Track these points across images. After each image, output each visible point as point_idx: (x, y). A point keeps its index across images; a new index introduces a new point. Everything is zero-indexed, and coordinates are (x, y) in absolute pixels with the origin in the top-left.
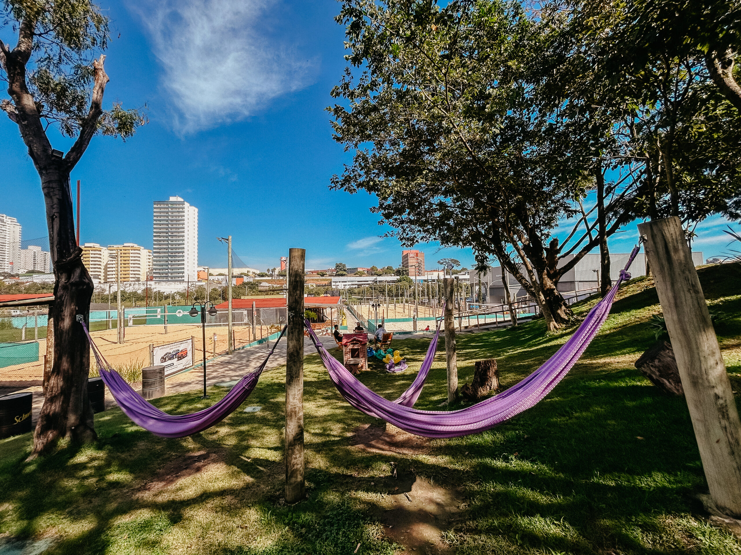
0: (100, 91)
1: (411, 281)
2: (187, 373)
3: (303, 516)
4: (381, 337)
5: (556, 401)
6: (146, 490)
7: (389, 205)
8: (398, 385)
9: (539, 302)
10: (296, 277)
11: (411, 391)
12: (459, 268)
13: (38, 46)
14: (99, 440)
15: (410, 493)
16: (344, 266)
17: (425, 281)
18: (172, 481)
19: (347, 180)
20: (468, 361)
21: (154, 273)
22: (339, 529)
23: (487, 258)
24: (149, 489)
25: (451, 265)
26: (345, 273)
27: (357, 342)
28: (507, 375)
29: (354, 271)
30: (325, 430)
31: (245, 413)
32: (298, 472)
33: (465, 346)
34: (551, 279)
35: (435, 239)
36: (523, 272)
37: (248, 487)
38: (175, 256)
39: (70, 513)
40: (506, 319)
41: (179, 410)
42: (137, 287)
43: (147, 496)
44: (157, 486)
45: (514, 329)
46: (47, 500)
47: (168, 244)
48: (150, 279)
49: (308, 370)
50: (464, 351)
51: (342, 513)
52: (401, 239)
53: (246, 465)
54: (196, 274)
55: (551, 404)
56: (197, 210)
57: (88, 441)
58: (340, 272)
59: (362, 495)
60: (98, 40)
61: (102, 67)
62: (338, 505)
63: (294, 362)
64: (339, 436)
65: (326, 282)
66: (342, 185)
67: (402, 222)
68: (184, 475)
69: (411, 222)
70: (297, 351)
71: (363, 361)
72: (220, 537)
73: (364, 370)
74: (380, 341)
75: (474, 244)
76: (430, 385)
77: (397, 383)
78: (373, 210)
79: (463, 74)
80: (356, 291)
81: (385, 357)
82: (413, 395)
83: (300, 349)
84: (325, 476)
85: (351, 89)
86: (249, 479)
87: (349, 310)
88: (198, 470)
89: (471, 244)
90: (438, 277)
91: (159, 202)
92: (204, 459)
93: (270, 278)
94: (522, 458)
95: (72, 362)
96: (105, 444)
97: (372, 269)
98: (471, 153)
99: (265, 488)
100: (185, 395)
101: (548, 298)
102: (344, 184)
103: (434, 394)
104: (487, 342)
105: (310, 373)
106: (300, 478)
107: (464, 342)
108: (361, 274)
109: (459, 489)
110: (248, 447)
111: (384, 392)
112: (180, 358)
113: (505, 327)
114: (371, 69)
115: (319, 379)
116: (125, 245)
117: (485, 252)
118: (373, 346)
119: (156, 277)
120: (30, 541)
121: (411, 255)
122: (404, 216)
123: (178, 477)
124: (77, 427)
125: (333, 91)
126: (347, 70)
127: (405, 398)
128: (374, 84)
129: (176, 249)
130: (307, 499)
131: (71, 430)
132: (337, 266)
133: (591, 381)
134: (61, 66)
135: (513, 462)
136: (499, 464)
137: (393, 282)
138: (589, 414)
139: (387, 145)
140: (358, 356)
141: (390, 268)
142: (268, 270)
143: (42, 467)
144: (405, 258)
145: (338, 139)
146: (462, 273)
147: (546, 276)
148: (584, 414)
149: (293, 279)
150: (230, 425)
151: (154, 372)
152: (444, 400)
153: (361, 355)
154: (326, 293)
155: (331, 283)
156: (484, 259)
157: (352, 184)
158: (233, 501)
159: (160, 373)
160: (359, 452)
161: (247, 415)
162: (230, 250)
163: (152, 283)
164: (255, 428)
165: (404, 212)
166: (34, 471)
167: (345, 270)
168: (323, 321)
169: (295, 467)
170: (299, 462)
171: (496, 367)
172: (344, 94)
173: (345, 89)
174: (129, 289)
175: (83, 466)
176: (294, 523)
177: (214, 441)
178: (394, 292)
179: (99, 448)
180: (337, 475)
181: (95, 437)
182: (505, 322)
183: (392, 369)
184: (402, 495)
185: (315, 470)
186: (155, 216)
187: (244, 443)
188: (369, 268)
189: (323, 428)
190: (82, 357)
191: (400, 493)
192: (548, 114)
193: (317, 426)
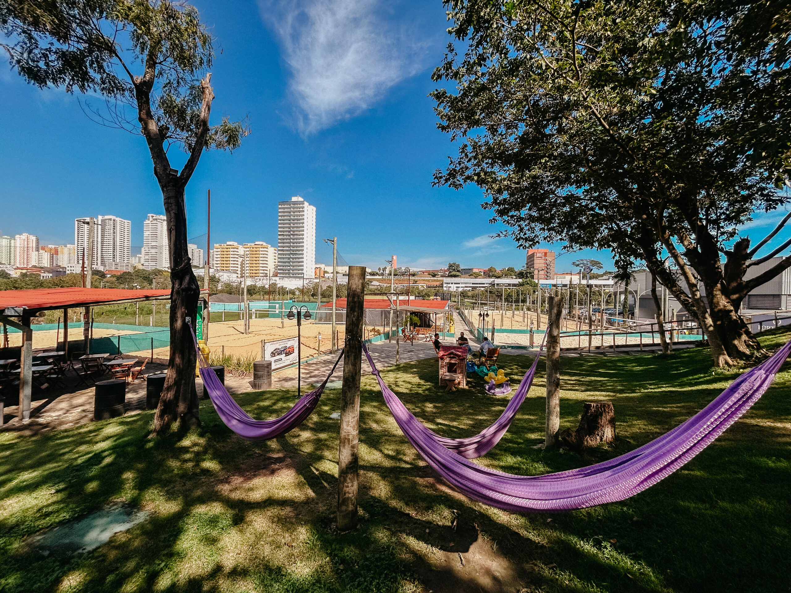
0: (207, 109)
1: (536, 285)
2: (293, 368)
3: (346, 550)
4: (485, 351)
5: (696, 476)
6: (227, 483)
7: (505, 200)
8: (494, 411)
9: (702, 326)
10: (354, 297)
11: (492, 429)
12: (601, 272)
13: (161, 74)
14: (202, 428)
15: (466, 554)
16: (458, 266)
17: (554, 285)
18: (250, 479)
19: (452, 174)
20: (589, 393)
21: (279, 269)
22: (373, 578)
23: (631, 263)
24: (229, 483)
25: (589, 267)
26: (458, 273)
27: (455, 356)
28: (635, 422)
29: (468, 272)
30: (398, 452)
31: (331, 419)
32: (350, 501)
33: (591, 372)
34: (727, 296)
35: (561, 239)
36: (682, 284)
37: (308, 502)
38: (296, 254)
39: (168, 492)
40: (656, 342)
41: (275, 407)
42: (265, 281)
43: (224, 489)
44: (237, 480)
45: (664, 357)
46: (154, 476)
47: (290, 243)
48: (275, 275)
49: (402, 380)
50: (588, 379)
51: (383, 559)
52: (518, 240)
53: (313, 478)
54: (314, 271)
55: (689, 480)
56: (315, 209)
57: (193, 427)
58: (454, 273)
59: (412, 542)
60: (205, 60)
61: (209, 86)
62: (383, 548)
63: (349, 387)
64: (411, 464)
65: (438, 283)
66: (446, 180)
67: (520, 219)
68: (260, 475)
69: (532, 219)
70: (352, 376)
71: (460, 377)
72: (266, 551)
73: (461, 386)
74: (485, 356)
75: (615, 245)
76: (532, 417)
77: (493, 409)
78: (485, 206)
79: (605, 25)
80: (470, 294)
81: (487, 375)
82: (495, 433)
83: (356, 374)
84: (382, 508)
85: (454, 68)
86: (311, 493)
87: (460, 314)
88: (273, 472)
89: (609, 246)
90: (571, 282)
91: (283, 203)
92: (280, 462)
93: (381, 277)
94: (621, 548)
95: (183, 359)
96: (206, 432)
97: (490, 270)
98: (608, 131)
99: (321, 508)
100: (285, 391)
101: (719, 323)
102: (449, 179)
103: (533, 430)
104: (623, 370)
105: (403, 383)
106: (351, 508)
107: (591, 366)
108: (477, 276)
109: (527, 566)
110: (321, 458)
111: (477, 417)
112: (288, 354)
113: (653, 352)
114: (476, 41)
115: (411, 390)
116: (257, 243)
117: (629, 256)
118: (476, 361)
119: (280, 273)
120: (135, 510)
121: (538, 255)
122: (524, 212)
123: (255, 476)
124: (185, 414)
125: (434, 74)
126: (450, 46)
127: (484, 436)
128: (482, 59)
129: (297, 247)
130: (357, 530)
131: (181, 417)
132: (451, 266)
133: (762, 456)
134: (180, 89)
135: (606, 551)
136: (588, 547)
137: (514, 285)
138: (747, 509)
139: (502, 129)
140: (455, 372)
141: (511, 270)
142: (379, 269)
143: (158, 445)
144: (531, 259)
145: (443, 128)
146: (605, 277)
147: (719, 292)
148: (737, 506)
149: (351, 299)
150: (312, 429)
151: (262, 366)
152: (541, 441)
153: (459, 371)
154: (436, 295)
155: (442, 284)
156: (627, 265)
157: (458, 178)
158: (291, 514)
159: (267, 367)
160: (426, 486)
161: (331, 421)
162: (335, 252)
163: (277, 278)
164: (333, 438)
165: (525, 206)
166: (152, 448)
167: (458, 271)
168: (429, 326)
169: (347, 495)
170: (350, 491)
171: (612, 414)
172: (447, 76)
173: (447, 70)
174: (259, 284)
175: (186, 450)
176: (336, 555)
177: (293, 445)
178: (514, 297)
179: (201, 435)
180: (394, 509)
181: (199, 425)
182: (654, 345)
183: (493, 391)
184: (456, 554)
185: (374, 498)
186: (280, 216)
187: (318, 453)
188: (487, 269)
189: (397, 450)
190: (190, 354)
191: (454, 552)
192: (747, 60)
193: (393, 447)
